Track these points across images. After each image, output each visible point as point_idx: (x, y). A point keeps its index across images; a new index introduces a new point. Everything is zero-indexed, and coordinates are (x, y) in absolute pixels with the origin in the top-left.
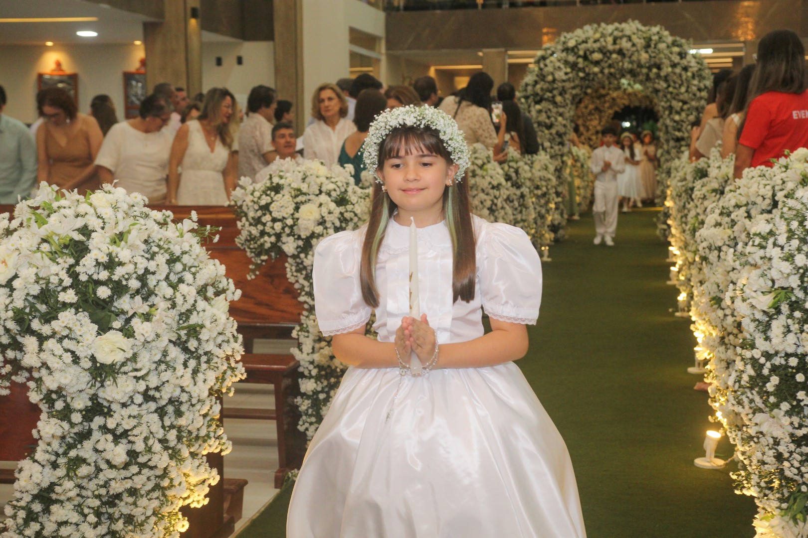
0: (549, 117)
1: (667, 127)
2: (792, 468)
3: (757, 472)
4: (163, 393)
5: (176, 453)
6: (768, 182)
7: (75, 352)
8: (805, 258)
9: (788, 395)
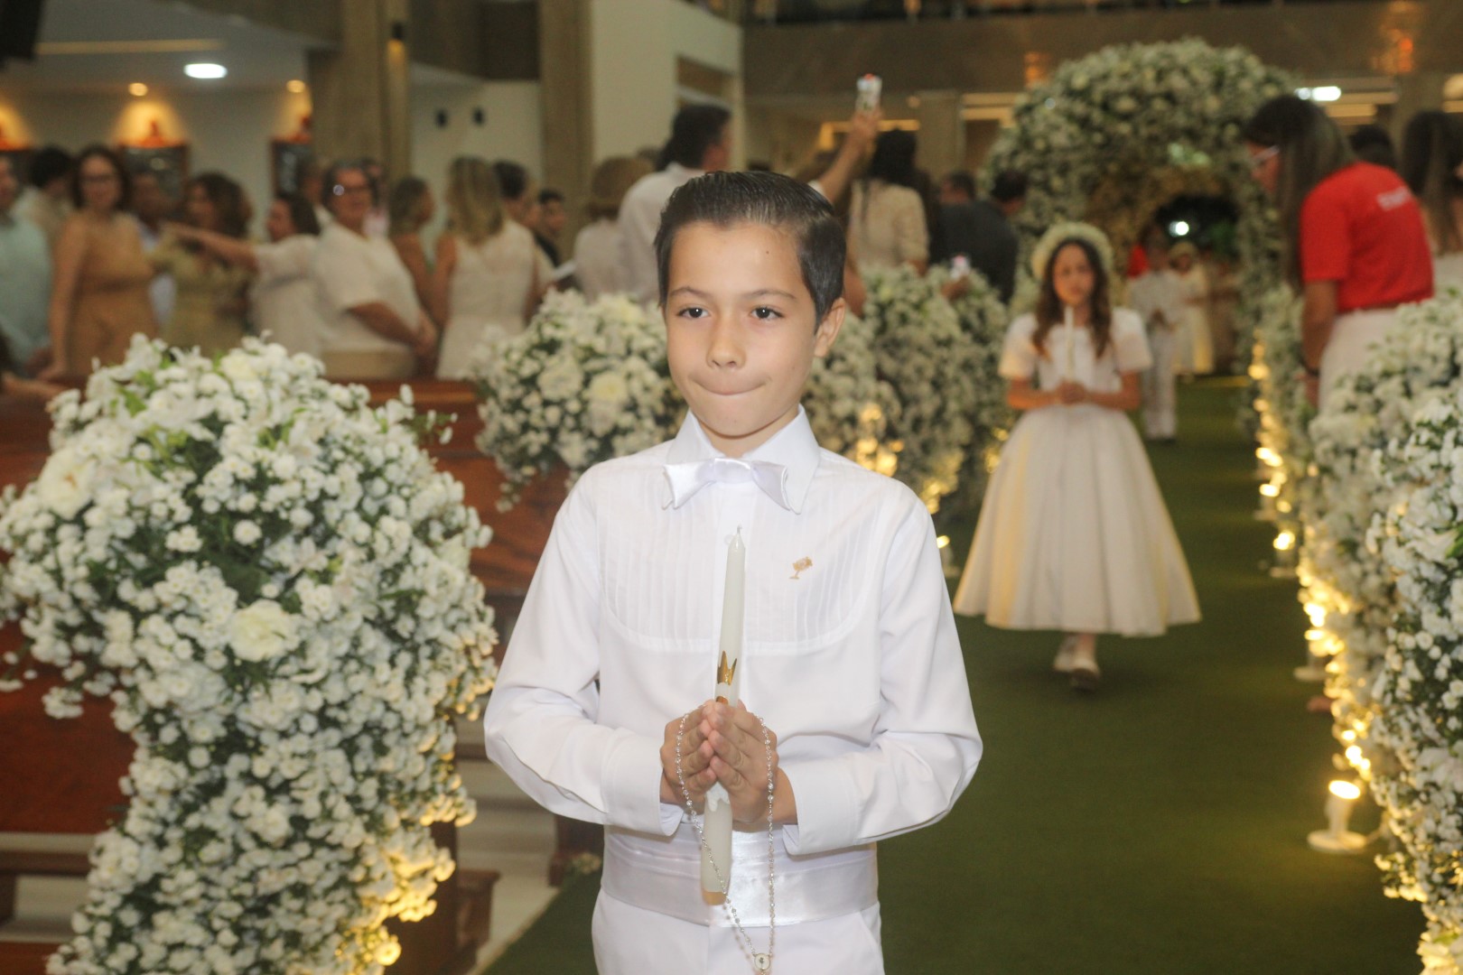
1: (1255, 233)
3: (1425, 856)
4: (353, 713)
5: (376, 821)
7: (195, 640)
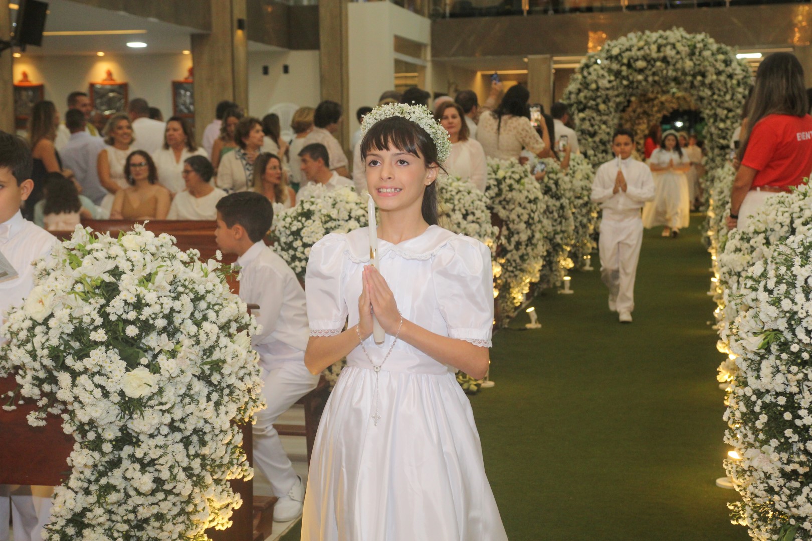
0: (592, 125)
1: (711, 135)
2: (781, 502)
4: (187, 424)
5: (200, 480)
6: (786, 209)
7: (105, 387)
8: (791, 302)
9: (777, 432)
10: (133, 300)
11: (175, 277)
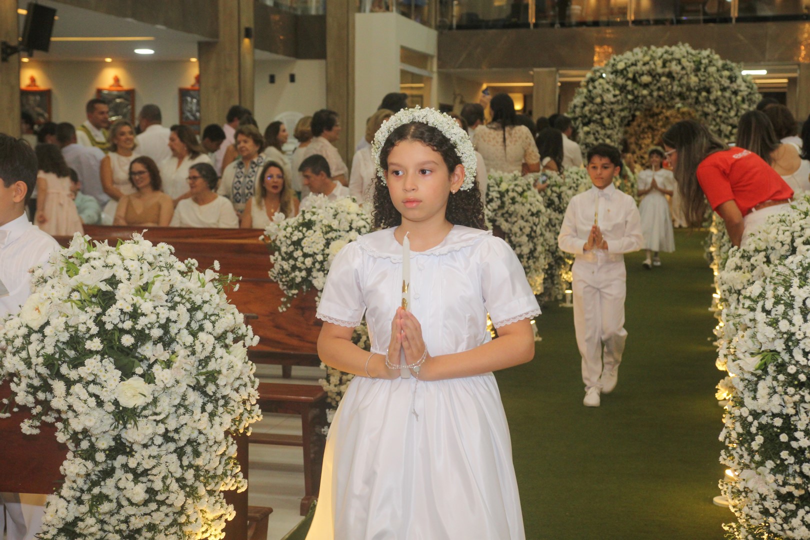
0: (597, 139)
2: (776, 524)
3: (745, 525)
4: (181, 434)
6: (788, 228)
7: (99, 396)
8: (788, 323)
9: (773, 454)
10: (129, 309)
11: (172, 286)
